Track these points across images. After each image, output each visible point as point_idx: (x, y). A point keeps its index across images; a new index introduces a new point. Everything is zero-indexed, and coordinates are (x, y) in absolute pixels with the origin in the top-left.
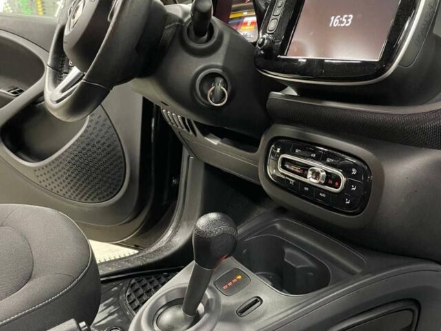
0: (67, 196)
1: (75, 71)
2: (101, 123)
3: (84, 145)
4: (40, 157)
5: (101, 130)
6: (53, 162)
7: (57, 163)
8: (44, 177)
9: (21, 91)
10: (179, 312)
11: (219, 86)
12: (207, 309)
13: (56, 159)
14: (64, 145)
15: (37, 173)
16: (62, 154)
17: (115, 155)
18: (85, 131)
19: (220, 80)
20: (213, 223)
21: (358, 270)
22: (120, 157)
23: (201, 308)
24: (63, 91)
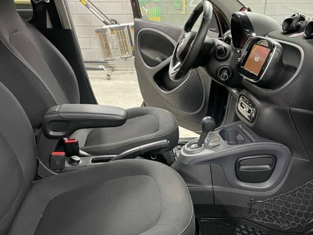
0: (178, 107)
1: (179, 63)
2: (195, 76)
3: (187, 86)
4: (169, 89)
5: (194, 80)
6: (174, 92)
7: (175, 92)
8: (170, 98)
9: (165, 59)
10: (196, 145)
11: (225, 73)
12: (204, 145)
13: (175, 91)
14: (179, 85)
15: (167, 96)
16: (178, 89)
17: (199, 92)
18: (188, 80)
19: (226, 71)
20: (208, 119)
21: (254, 141)
22: (201, 93)
23: (203, 145)
24: (175, 70)
